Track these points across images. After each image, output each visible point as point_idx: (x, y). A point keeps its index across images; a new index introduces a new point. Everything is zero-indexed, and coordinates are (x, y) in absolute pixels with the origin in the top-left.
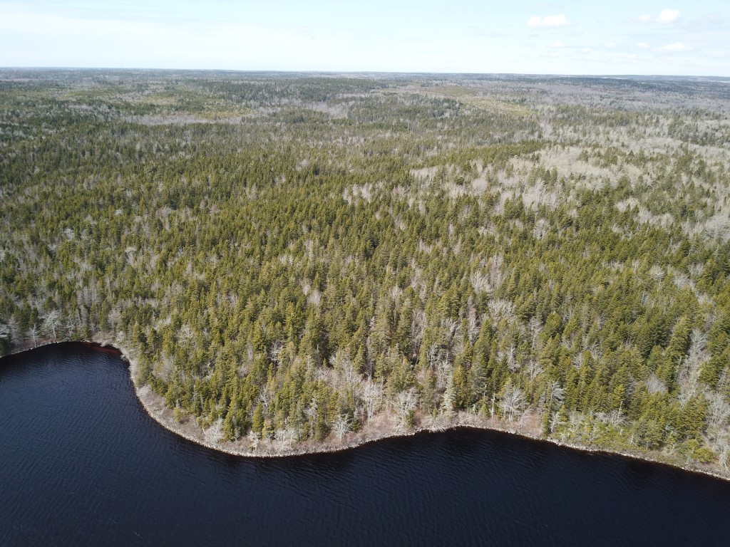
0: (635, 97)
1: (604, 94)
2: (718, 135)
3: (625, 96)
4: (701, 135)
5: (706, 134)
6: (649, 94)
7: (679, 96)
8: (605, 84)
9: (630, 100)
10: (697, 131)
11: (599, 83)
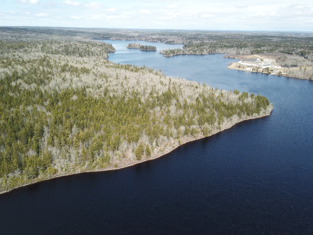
0: (27, 36)
1: (13, 35)
2: (60, 50)
3: (23, 36)
4: (54, 50)
5: (56, 50)
6: (34, 34)
7: (46, 35)
8: (14, 30)
9: (25, 37)
10: (52, 49)
11: (11, 30)
